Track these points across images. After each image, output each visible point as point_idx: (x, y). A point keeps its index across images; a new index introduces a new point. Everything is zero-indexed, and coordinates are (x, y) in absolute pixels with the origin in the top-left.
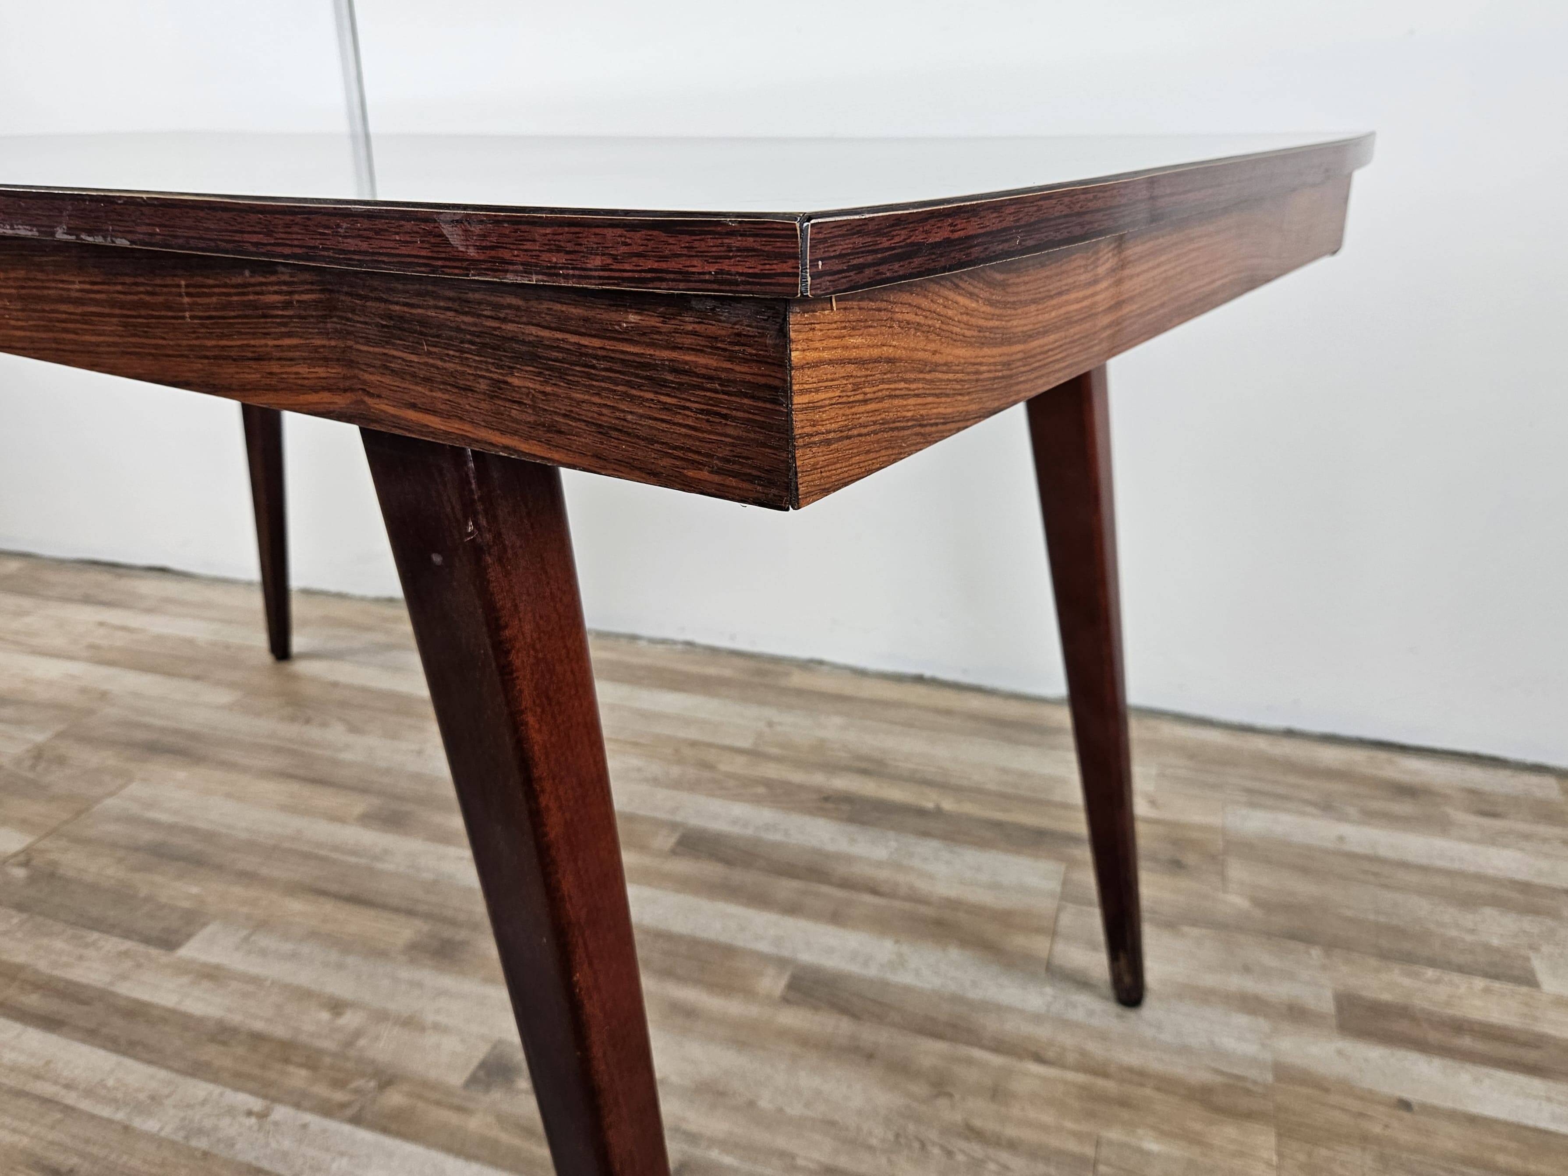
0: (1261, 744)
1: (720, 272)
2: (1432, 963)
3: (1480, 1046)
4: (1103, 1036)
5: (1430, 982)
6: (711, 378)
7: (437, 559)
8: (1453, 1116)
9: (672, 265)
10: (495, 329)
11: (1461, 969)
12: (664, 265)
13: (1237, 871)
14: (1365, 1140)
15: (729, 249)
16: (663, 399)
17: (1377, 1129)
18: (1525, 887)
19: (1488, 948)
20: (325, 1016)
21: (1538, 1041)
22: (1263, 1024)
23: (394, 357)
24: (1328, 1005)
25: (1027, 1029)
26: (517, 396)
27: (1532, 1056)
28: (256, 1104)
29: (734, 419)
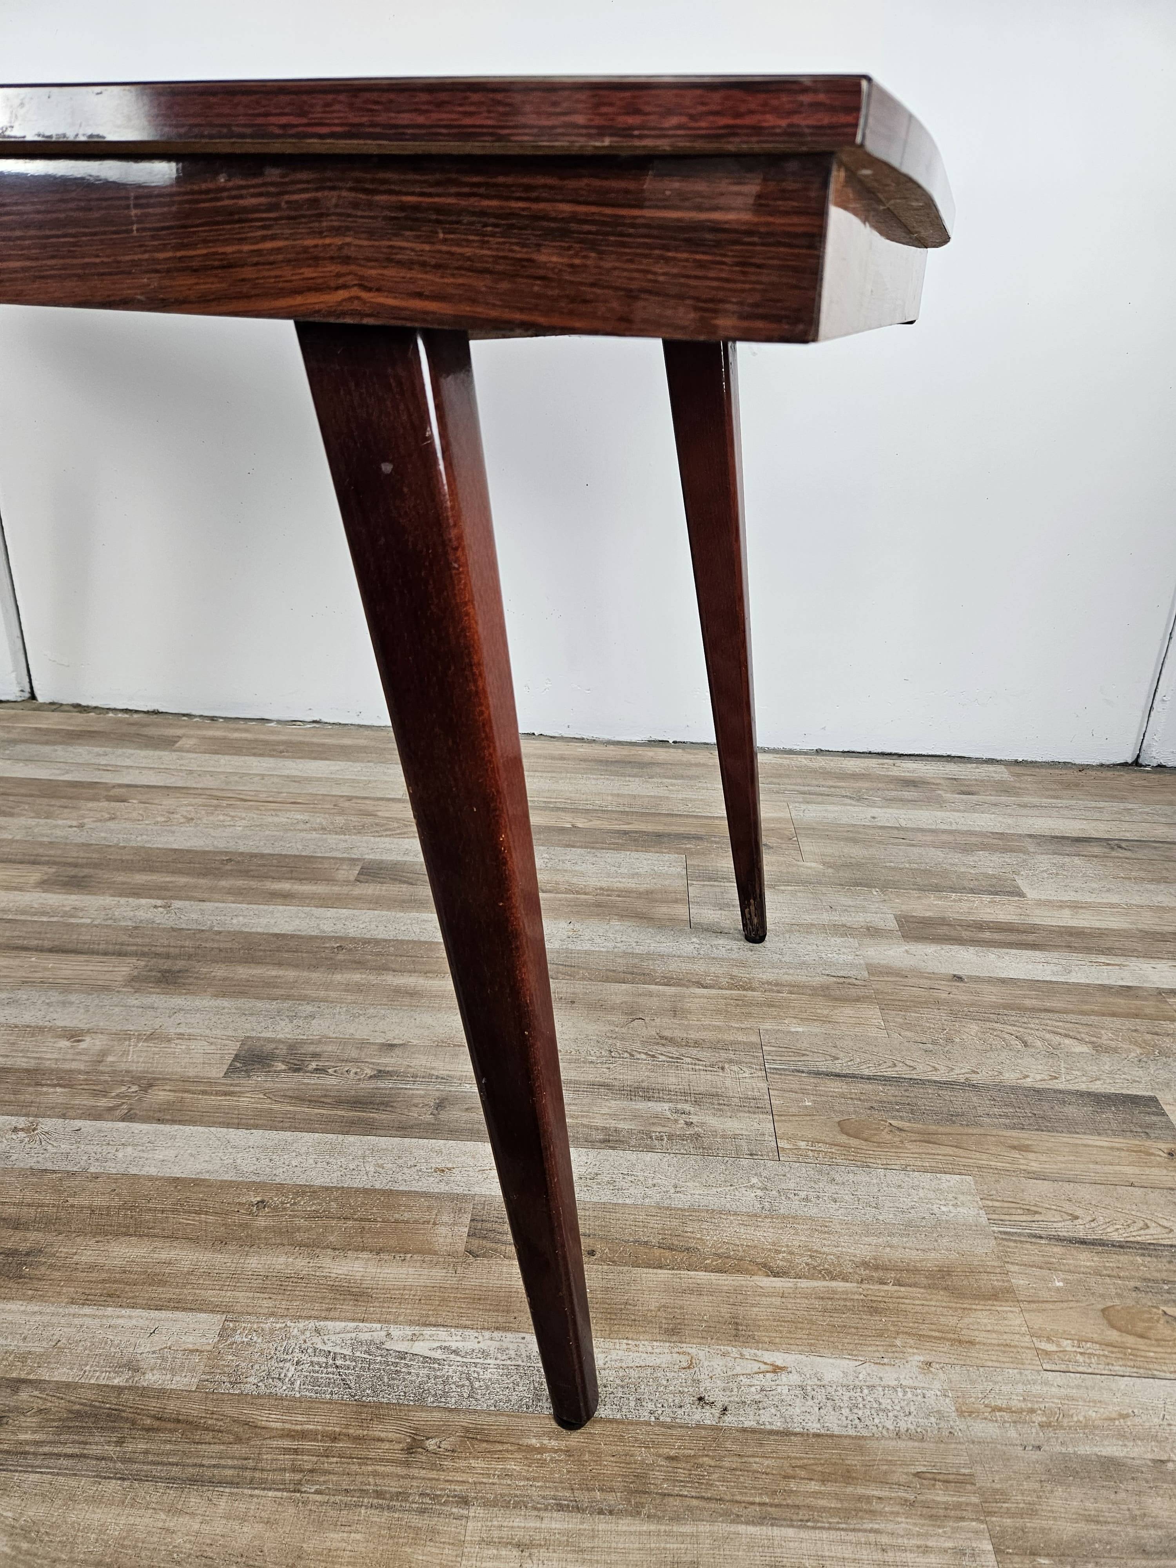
0: (803, 760)
1: (790, 126)
2: (953, 890)
3: (996, 936)
4: (743, 964)
5: (954, 901)
6: (750, 233)
7: (387, 468)
8: (991, 981)
9: (748, 121)
10: (523, 209)
11: (972, 891)
12: (738, 122)
13: (807, 845)
14: (938, 1002)
15: (801, 104)
16: (698, 257)
17: (944, 995)
18: (1001, 836)
19: (986, 876)
20: (64, 1043)
21: (1033, 929)
22: (853, 942)
23: (401, 248)
24: (893, 924)
25: (685, 967)
26: (541, 272)
27: (1031, 938)
28: (21, 1122)
29: (771, 267)
